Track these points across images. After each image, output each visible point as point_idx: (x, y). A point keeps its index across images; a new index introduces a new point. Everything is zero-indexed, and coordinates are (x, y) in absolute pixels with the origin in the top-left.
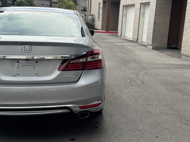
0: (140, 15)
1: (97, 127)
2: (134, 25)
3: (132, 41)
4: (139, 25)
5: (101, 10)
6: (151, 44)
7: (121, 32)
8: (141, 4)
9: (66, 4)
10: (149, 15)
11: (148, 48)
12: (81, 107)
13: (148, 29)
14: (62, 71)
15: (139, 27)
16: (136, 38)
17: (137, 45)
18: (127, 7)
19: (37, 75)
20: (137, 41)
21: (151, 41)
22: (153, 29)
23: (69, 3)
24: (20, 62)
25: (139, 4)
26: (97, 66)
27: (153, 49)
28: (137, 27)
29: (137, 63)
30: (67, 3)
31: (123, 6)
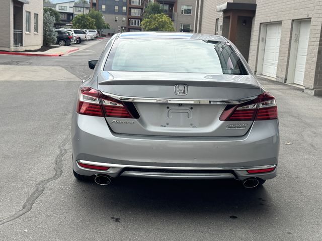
0: (290, 40)
1: (262, 204)
2: (279, 56)
3: (276, 81)
4: (289, 56)
5: (219, 30)
6: (313, 87)
7: (256, 67)
8: (293, 20)
9: (156, 19)
10: (310, 39)
11: (307, 94)
12: (250, 172)
13: (307, 63)
14: (226, 120)
15: (288, 59)
16: (283, 76)
17: (287, 89)
18: (266, 25)
19: (192, 125)
20: (285, 82)
21: (313, 82)
22: (317, 62)
23: (162, 18)
24: (171, 107)
25: (291, 21)
26: (268, 115)
27: (316, 95)
28: (286, 59)
29: (296, 117)
30: (159, 19)
31: (261, 24)
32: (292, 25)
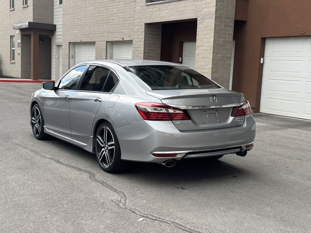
5: (16, 46)
12: (247, 147)
14: (235, 116)
25: (105, 43)
31: (69, 43)
32: (107, 45)
